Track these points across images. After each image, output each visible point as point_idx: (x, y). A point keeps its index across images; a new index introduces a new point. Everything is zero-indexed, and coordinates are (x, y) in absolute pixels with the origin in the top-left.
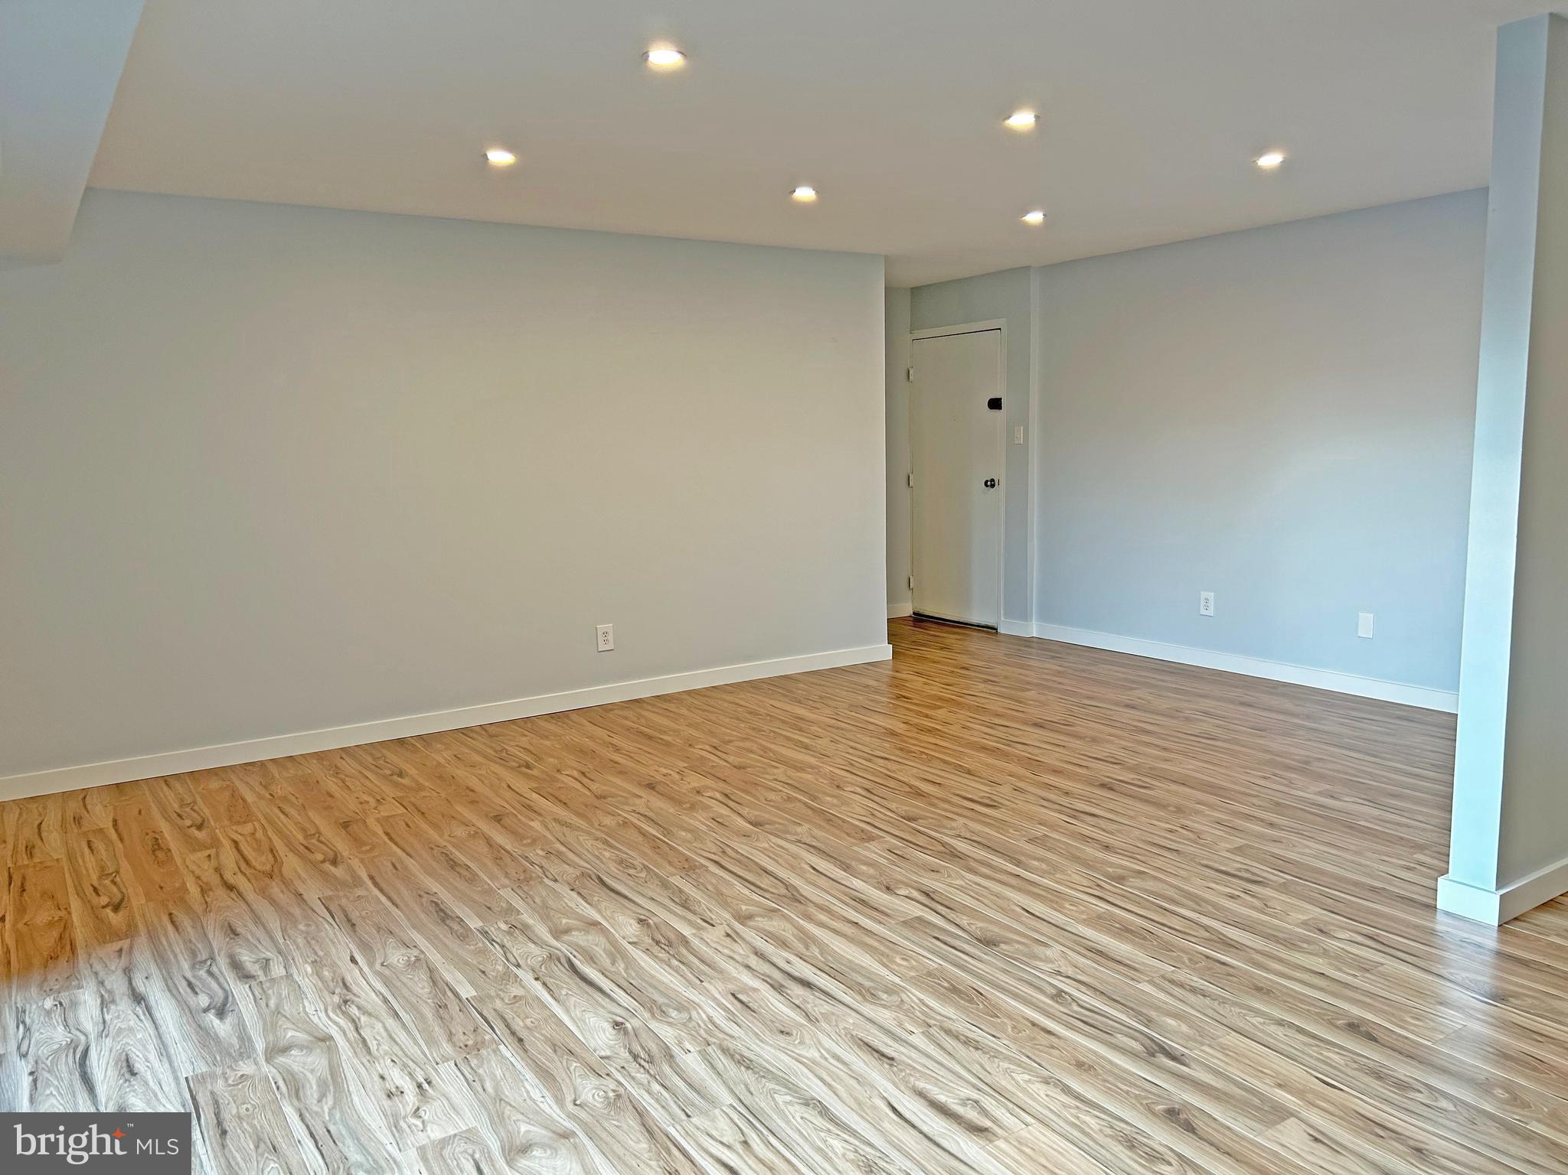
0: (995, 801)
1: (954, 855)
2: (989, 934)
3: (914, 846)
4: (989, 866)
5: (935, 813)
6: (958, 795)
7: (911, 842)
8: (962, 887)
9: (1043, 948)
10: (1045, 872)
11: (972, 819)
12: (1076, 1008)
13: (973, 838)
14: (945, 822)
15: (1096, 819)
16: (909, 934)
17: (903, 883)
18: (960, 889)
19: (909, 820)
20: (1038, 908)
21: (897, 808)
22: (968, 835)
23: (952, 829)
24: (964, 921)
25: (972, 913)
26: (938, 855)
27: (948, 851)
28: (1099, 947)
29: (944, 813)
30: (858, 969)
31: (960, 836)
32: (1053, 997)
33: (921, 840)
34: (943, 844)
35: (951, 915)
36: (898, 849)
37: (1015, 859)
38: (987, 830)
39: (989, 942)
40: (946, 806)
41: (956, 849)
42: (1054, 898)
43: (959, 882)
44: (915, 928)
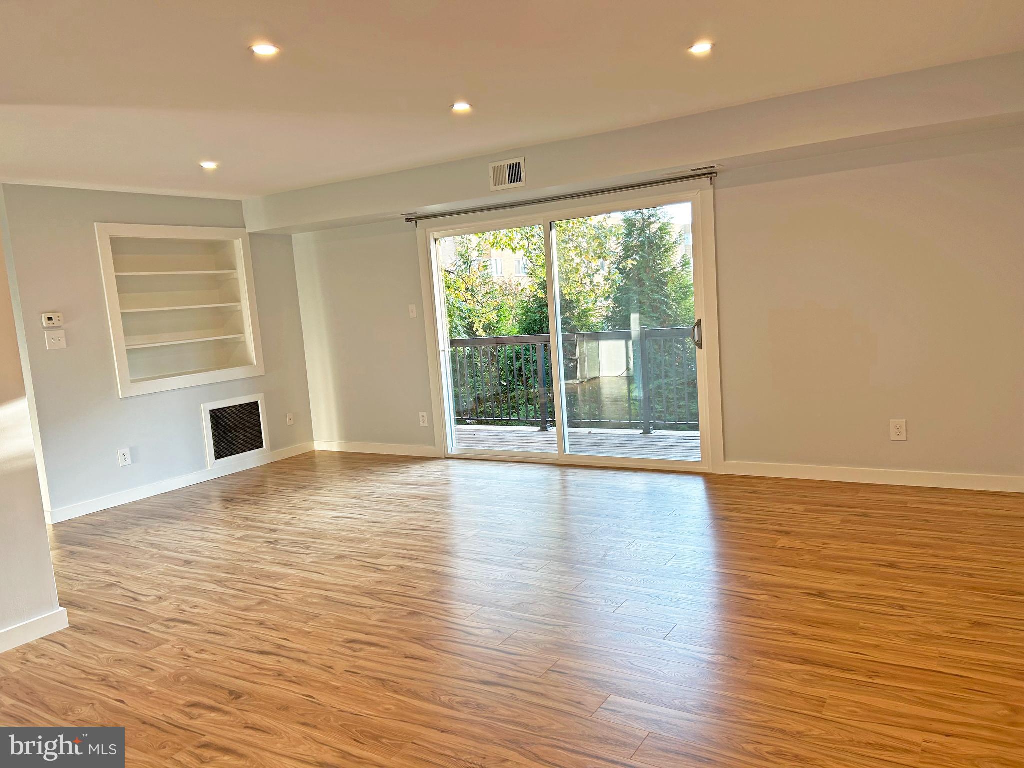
0: (349, 648)
1: (370, 594)
2: (340, 560)
3: (400, 594)
4: (345, 592)
5: (398, 623)
6: (384, 647)
7: (404, 596)
8: (359, 578)
9: (314, 561)
10: (309, 597)
11: (364, 624)
12: (302, 546)
13: (360, 609)
14: (385, 617)
15: (261, 648)
16: (382, 552)
17: (395, 572)
18: (361, 577)
19: (414, 613)
20: (315, 577)
21: (431, 621)
22: (365, 610)
23: (379, 612)
24: (354, 563)
25: (352, 567)
26: (380, 592)
27: (375, 596)
28: (286, 567)
29: (389, 625)
30: (396, 538)
31: (371, 608)
32: (310, 547)
33: (397, 599)
34: (380, 600)
35: (362, 563)
36: (409, 590)
37: (329, 601)
38: (351, 618)
39: (341, 557)
40: (390, 632)
41: (370, 598)
42: (305, 583)
43: (363, 579)
44: (378, 555)
